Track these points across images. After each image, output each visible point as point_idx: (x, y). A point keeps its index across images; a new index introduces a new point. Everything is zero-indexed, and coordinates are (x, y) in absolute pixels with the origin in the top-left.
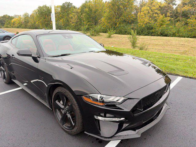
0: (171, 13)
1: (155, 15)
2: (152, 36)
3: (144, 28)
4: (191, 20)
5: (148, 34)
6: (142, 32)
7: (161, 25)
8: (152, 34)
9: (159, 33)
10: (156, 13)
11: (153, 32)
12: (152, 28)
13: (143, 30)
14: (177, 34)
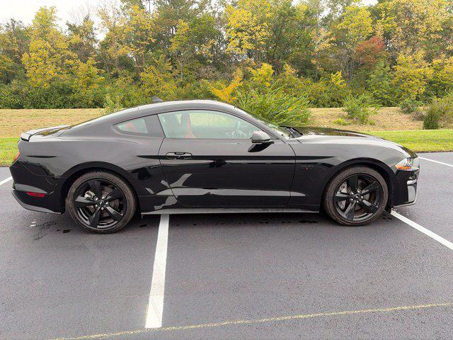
0: (96, 59)
1: (67, 61)
2: (74, 108)
3: (48, 90)
4: (146, 75)
5: (64, 105)
6: (46, 99)
7: (89, 84)
8: (74, 104)
9: (90, 102)
10: (69, 58)
11: (75, 100)
12: (70, 91)
13: (47, 95)
14: (128, 103)
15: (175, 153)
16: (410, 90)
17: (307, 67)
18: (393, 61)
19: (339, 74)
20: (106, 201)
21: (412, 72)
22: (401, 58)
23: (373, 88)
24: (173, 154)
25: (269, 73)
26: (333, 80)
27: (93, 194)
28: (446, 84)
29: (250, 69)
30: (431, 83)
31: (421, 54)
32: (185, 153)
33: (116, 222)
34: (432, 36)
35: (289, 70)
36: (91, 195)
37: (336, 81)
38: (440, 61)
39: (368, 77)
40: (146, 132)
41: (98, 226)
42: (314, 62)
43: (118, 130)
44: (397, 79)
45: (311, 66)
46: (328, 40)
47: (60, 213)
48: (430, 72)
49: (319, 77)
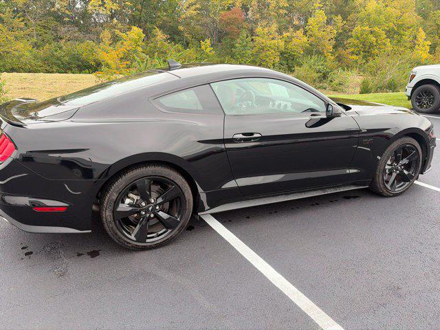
15: (243, 134)
16: (267, 59)
17: (174, 33)
18: (252, 32)
19: (208, 41)
20: (156, 206)
21: (268, 43)
22: (259, 30)
23: (238, 56)
24: (241, 136)
25: (140, 37)
26: (203, 47)
27: (136, 197)
28: (294, 55)
29: (117, 32)
30: (282, 54)
31: (274, 27)
32: (252, 134)
33: (169, 231)
34: (281, 11)
35: (160, 35)
36: (133, 199)
37: (206, 48)
38: (288, 34)
39: (233, 46)
40: (200, 108)
41: (148, 240)
42: (181, 28)
43: (161, 105)
44: (256, 49)
45: (178, 33)
46: (194, 7)
47: (90, 231)
48: (282, 44)
49: (188, 44)
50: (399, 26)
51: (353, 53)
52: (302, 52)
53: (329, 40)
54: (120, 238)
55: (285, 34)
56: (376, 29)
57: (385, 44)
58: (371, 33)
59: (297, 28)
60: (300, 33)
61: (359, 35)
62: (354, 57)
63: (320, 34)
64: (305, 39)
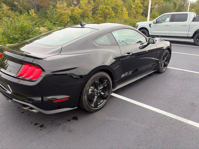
18: (55, 6)
19: (33, 11)
20: (100, 90)
21: (64, 12)
22: (58, 5)
23: (50, 18)
24: (127, 54)
26: (31, 13)
28: (76, 18)
30: (70, 17)
35: (5, 7)
36: (91, 89)
37: (32, 14)
39: (46, 13)
41: (98, 106)
42: (16, 3)
44: (58, 15)
45: (15, 6)
47: (77, 107)
48: (70, 12)
49: (21, 12)
50: (116, 6)
51: (100, 17)
52: (79, 16)
53: (90, 11)
54: (89, 108)
55: (71, 8)
56: (108, 7)
57: (112, 13)
58: (106, 8)
59: (75, 5)
60: (77, 7)
61: (102, 9)
62: (101, 19)
63: (86, 8)
64: (80, 10)
